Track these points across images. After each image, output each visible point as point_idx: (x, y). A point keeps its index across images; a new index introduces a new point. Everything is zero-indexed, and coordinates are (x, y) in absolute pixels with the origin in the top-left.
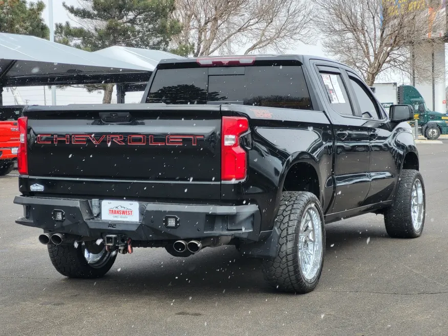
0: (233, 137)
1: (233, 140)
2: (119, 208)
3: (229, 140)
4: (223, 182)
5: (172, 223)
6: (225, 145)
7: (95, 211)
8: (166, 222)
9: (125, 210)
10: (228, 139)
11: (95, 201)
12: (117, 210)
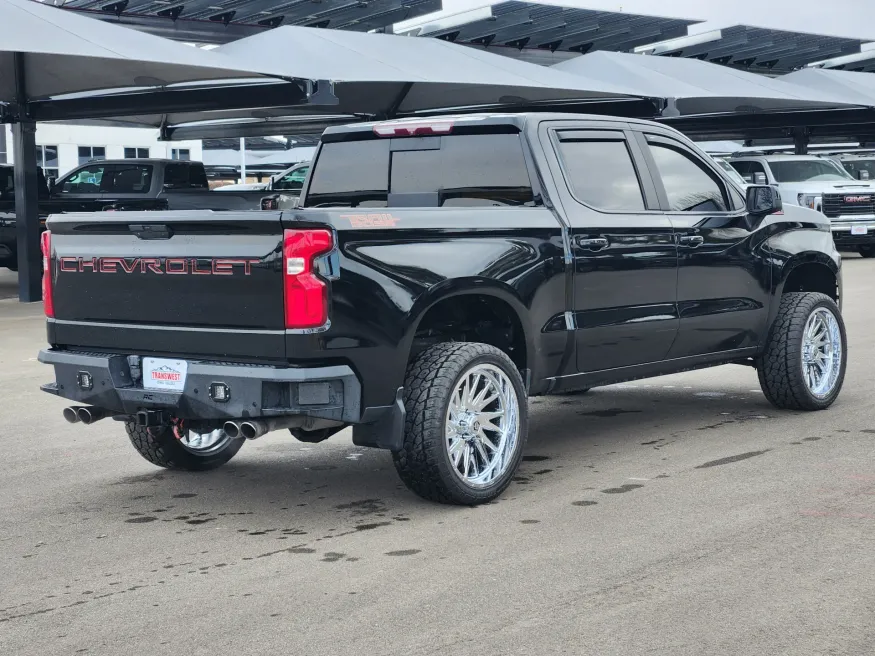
0: (301, 260)
1: (301, 264)
2: (164, 369)
3: (295, 266)
4: (289, 331)
5: (221, 393)
6: (288, 273)
7: (135, 373)
8: (213, 391)
9: (171, 372)
10: (292, 264)
11: (133, 359)
12: (161, 372)
